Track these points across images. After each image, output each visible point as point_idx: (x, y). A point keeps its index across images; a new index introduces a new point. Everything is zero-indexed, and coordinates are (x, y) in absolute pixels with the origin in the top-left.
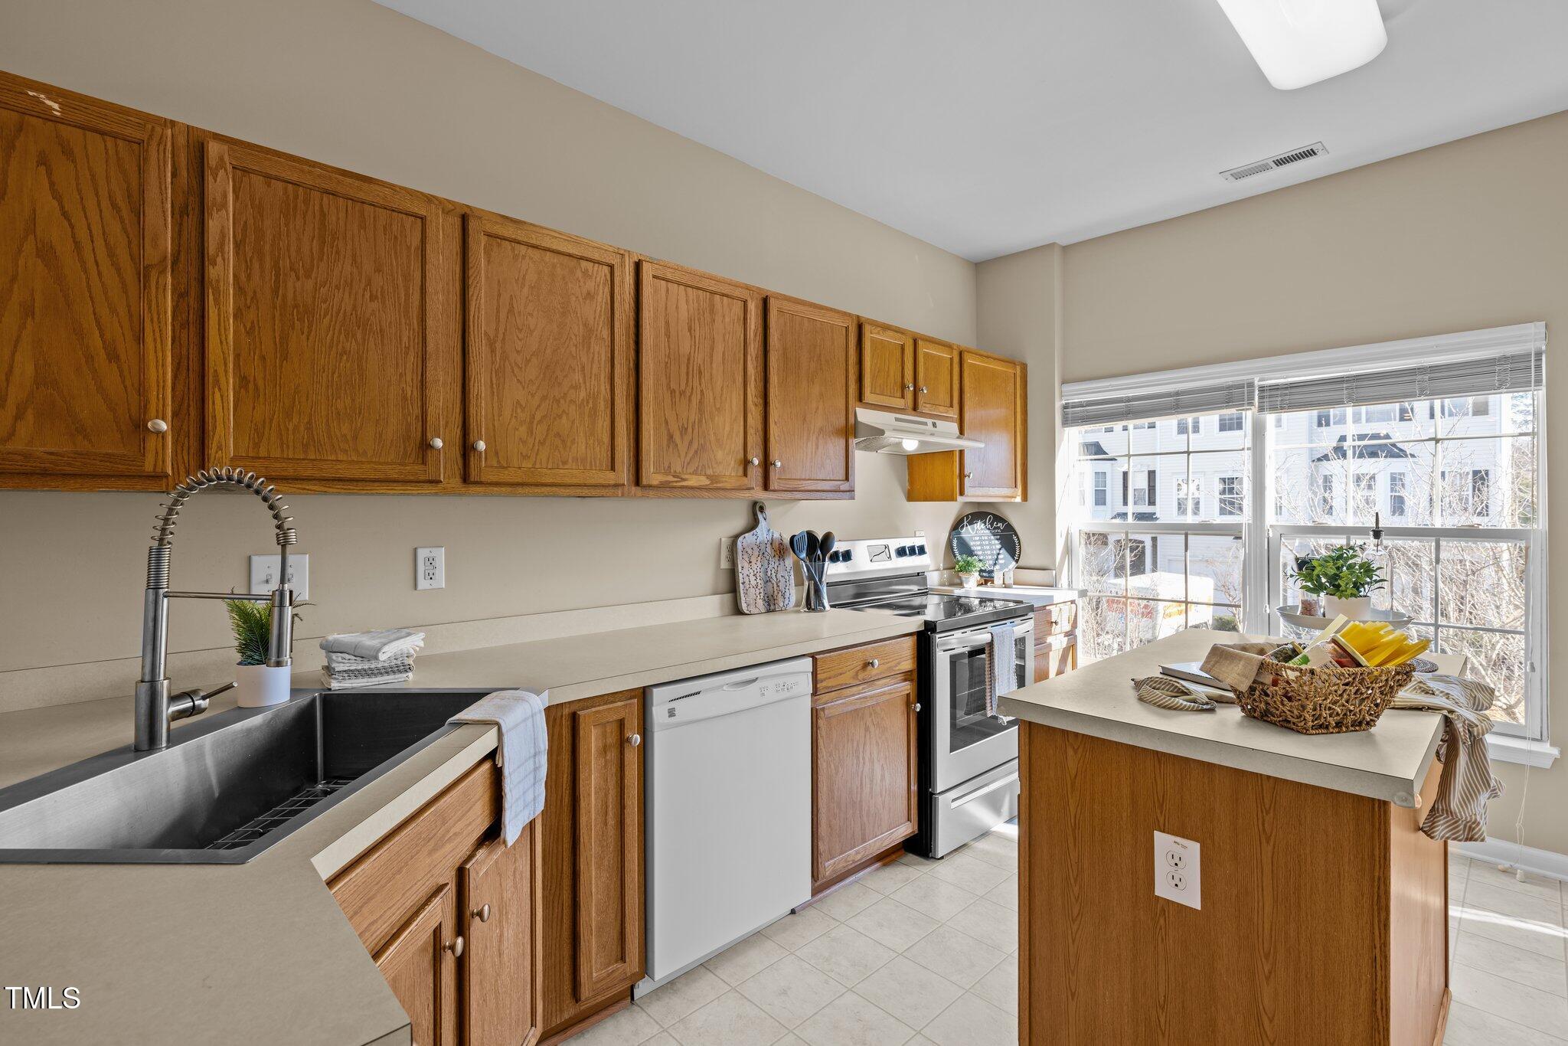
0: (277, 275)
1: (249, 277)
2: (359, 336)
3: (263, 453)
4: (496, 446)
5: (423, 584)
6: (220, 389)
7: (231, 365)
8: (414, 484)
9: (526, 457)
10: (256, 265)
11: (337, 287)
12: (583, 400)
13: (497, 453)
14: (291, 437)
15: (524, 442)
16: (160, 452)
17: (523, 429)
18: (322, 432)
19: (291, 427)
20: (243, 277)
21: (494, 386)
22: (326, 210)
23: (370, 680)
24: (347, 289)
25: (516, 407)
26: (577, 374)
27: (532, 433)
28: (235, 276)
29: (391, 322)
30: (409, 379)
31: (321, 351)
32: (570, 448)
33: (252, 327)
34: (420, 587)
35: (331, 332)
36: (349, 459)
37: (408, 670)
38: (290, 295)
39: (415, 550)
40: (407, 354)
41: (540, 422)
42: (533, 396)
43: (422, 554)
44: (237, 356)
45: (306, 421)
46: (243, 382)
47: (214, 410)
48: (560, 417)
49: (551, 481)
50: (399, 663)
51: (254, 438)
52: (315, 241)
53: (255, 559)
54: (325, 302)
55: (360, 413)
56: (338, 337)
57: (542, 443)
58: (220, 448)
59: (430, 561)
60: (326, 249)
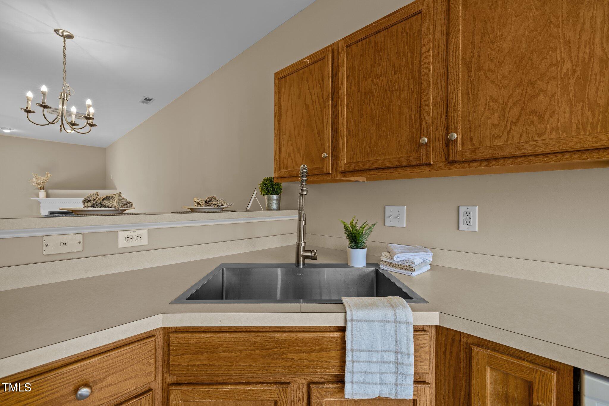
0: (360, 82)
1: (351, 89)
2: (389, 95)
3: (355, 161)
4: (471, 134)
5: (463, 227)
6: (341, 137)
7: (345, 127)
8: (416, 167)
9: (497, 137)
10: (353, 83)
11: (381, 76)
12: (567, 72)
13: (471, 139)
14: (363, 151)
15: (496, 126)
16: (327, 164)
17: (495, 118)
18: (375, 147)
19: (363, 148)
20: (349, 90)
21: (470, 92)
22: (376, 42)
23: (395, 269)
24: (385, 74)
25: (489, 102)
26: (559, 51)
27: (504, 118)
28: (347, 91)
29: (404, 81)
30: (413, 108)
31: (374, 109)
32: (549, 120)
33: (352, 109)
34: (461, 229)
35: (378, 99)
36: (385, 158)
37: (412, 270)
38: (363, 89)
39: (459, 207)
40: (412, 94)
41: (512, 107)
42: (505, 88)
43: (463, 209)
44: (347, 122)
45: (369, 143)
46: (349, 131)
47: (340, 145)
48: (536, 96)
49: (523, 152)
50: (408, 265)
51: (352, 155)
52: (372, 60)
53: (386, 207)
54: (375, 86)
55: (390, 134)
56: (381, 100)
57: (515, 123)
58: (341, 160)
59: (468, 214)
60: (376, 60)
